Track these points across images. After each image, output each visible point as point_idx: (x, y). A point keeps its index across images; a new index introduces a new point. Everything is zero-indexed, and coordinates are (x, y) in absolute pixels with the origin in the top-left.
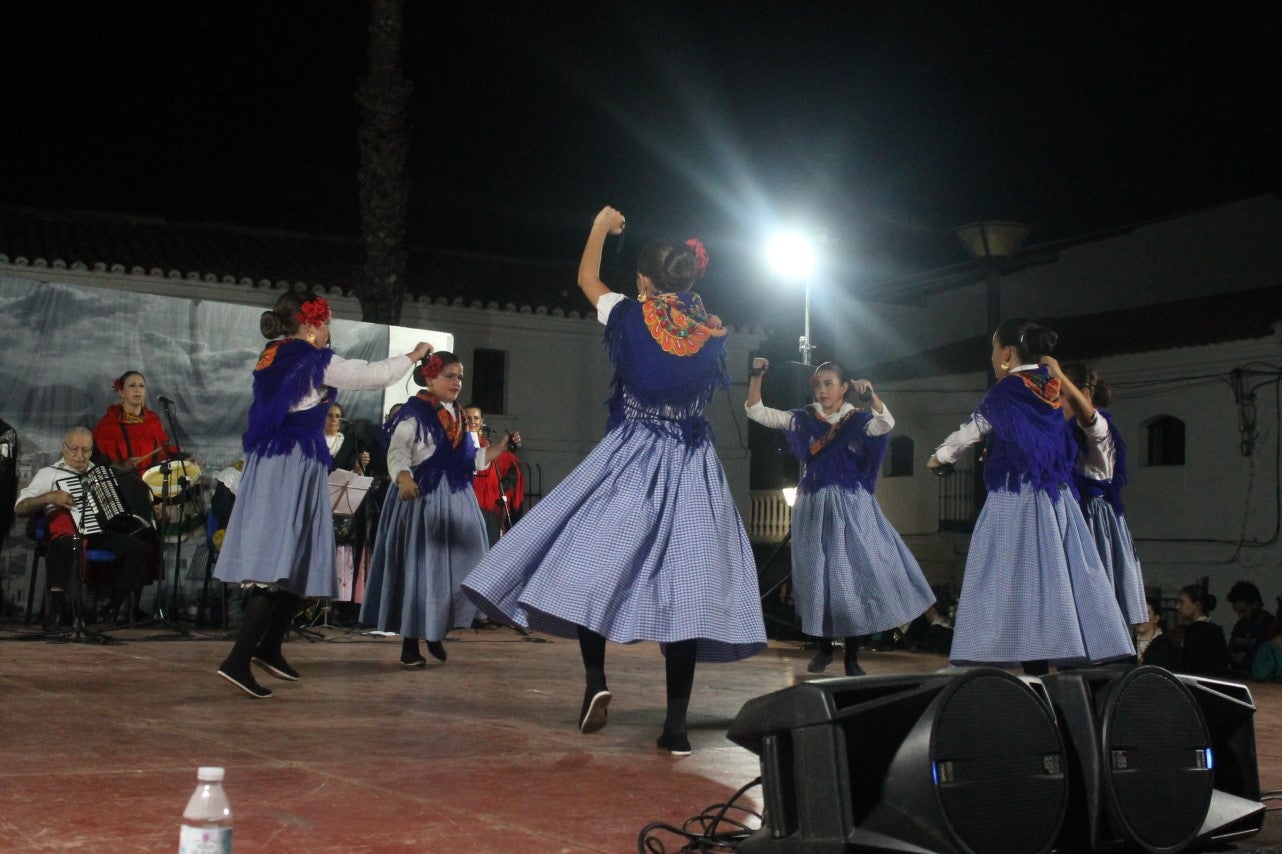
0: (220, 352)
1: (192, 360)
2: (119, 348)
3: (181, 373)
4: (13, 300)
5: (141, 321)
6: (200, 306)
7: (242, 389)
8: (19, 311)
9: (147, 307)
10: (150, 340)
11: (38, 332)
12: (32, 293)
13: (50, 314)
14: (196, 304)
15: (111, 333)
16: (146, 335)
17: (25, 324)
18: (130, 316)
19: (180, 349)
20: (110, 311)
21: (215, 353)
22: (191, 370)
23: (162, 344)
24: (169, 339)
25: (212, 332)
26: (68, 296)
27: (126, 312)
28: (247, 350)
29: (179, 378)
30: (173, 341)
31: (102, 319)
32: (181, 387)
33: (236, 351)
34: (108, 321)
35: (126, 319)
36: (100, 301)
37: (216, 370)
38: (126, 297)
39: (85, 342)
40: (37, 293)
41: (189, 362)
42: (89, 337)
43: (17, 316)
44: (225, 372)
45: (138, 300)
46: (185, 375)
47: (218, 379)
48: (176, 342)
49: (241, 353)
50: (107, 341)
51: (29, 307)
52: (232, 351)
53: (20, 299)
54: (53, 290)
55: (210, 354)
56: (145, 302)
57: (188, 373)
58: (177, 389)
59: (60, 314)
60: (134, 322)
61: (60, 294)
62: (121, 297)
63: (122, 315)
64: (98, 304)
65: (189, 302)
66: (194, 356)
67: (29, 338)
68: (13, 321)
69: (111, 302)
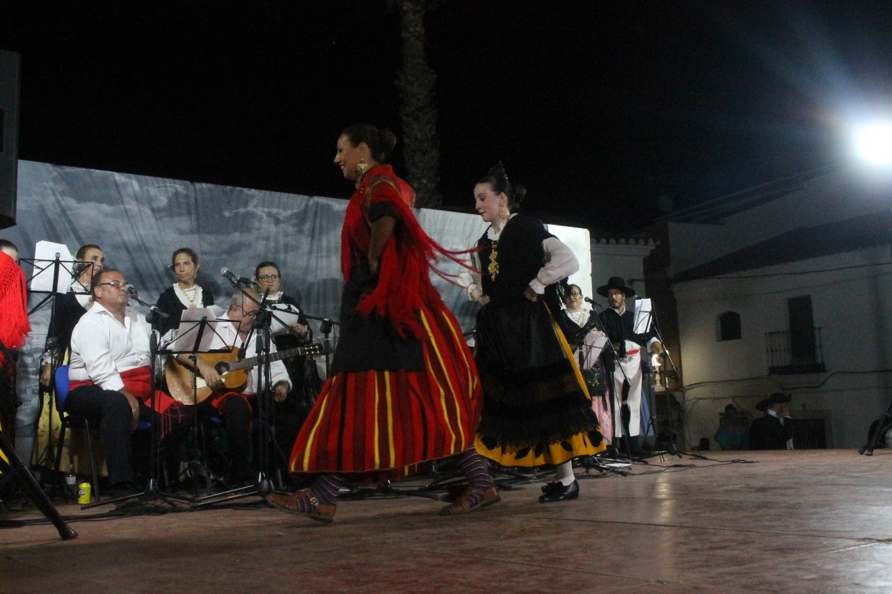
4: (289, 212)
6: (421, 213)
8: (296, 221)
11: (309, 238)
12: (303, 206)
13: (317, 223)
17: (301, 232)
26: (329, 207)
40: (307, 206)
43: (294, 225)
51: (301, 218)
53: (295, 211)
54: (317, 203)
59: (324, 224)
61: (323, 206)
67: (305, 242)
68: (291, 230)
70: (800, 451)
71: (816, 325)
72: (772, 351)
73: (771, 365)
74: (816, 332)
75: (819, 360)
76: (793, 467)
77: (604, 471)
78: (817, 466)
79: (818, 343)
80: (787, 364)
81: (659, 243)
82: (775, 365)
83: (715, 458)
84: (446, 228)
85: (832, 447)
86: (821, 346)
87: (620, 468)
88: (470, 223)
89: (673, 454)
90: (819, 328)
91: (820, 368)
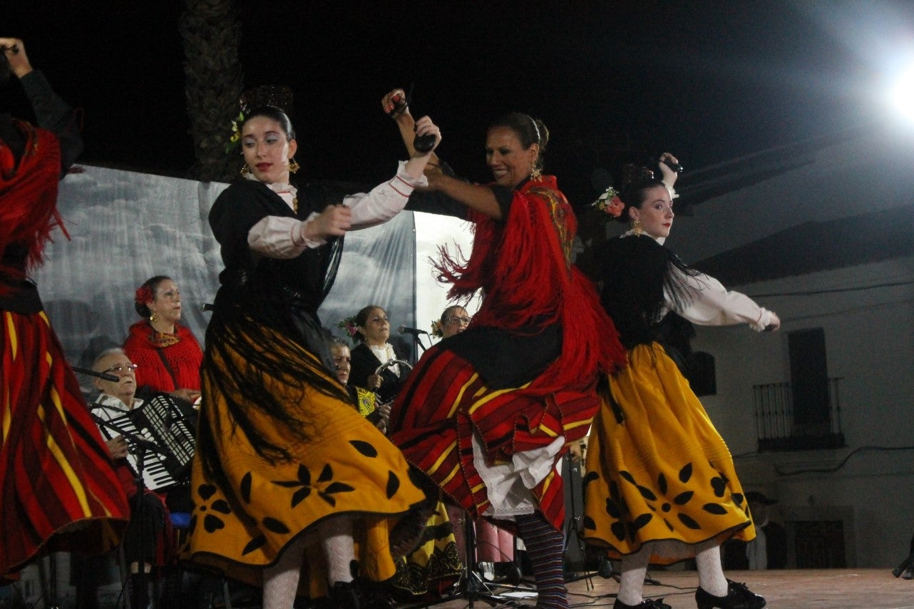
1: (205, 259)
2: (121, 246)
3: (195, 277)
5: (144, 210)
9: (151, 191)
10: (157, 235)
14: (207, 188)
15: (111, 227)
16: (153, 229)
18: (131, 203)
19: (193, 247)
20: (106, 197)
22: (206, 272)
23: (169, 240)
24: (178, 234)
27: (127, 199)
29: (193, 284)
30: (184, 237)
31: (99, 208)
32: (196, 295)
34: (107, 210)
35: (127, 208)
36: (95, 184)
38: (125, 179)
39: (82, 239)
41: (202, 263)
42: (86, 233)
45: (139, 184)
46: (200, 280)
48: (187, 237)
50: (108, 238)
56: (147, 186)
57: (203, 277)
58: (193, 298)
60: (137, 211)
62: (120, 179)
63: (123, 202)
64: (93, 188)
65: (196, 184)
66: (208, 255)
69: (109, 185)
70: (802, 572)
71: (830, 375)
72: (763, 413)
73: (761, 436)
74: (832, 384)
75: (836, 431)
76: (791, 598)
77: (498, 605)
78: (827, 595)
79: (833, 403)
80: (787, 435)
81: (589, 243)
82: (768, 436)
83: (673, 584)
85: (855, 566)
86: (838, 408)
87: (523, 599)
89: (607, 577)
90: (836, 379)
91: (837, 442)
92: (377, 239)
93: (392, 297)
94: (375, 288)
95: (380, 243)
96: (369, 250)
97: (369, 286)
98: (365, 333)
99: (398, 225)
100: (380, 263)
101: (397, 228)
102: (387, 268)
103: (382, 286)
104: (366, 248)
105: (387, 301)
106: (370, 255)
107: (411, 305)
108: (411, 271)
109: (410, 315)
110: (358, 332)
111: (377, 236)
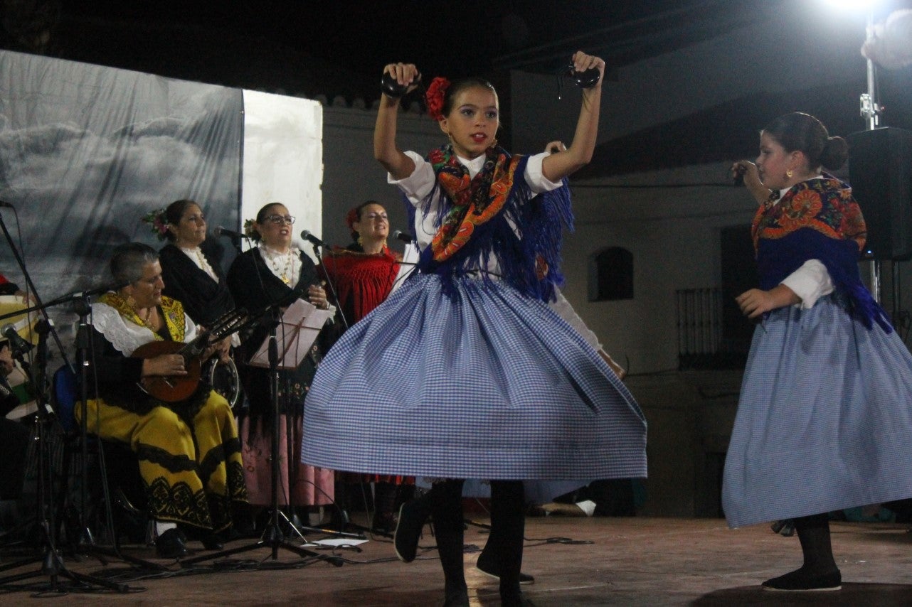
0: (25, 130)
7: (58, 186)
21: (19, 131)
25: (13, 99)
28: (61, 126)
33: (45, 127)
37: (22, 156)
44: (34, 160)
47: (25, 171)
49: (53, 131)
52: (41, 128)
55: (12, 132)
72: (687, 325)
73: (684, 351)
80: (712, 351)
82: (691, 350)
84: (45, 90)
88: (93, 80)
92: (197, 122)
93: (212, 191)
94: (194, 179)
95: (201, 125)
96: (186, 135)
97: (187, 177)
98: (177, 233)
99: (223, 105)
100: (200, 150)
101: (221, 109)
102: (208, 157)
103: (202, 176)
104: (184, 132)
105: (206, 195)
106: (187, 141)
107: (235, 200)
108: (238, 160)
109: (234, 213)
110: (168, 230)
111: (197, 118)
